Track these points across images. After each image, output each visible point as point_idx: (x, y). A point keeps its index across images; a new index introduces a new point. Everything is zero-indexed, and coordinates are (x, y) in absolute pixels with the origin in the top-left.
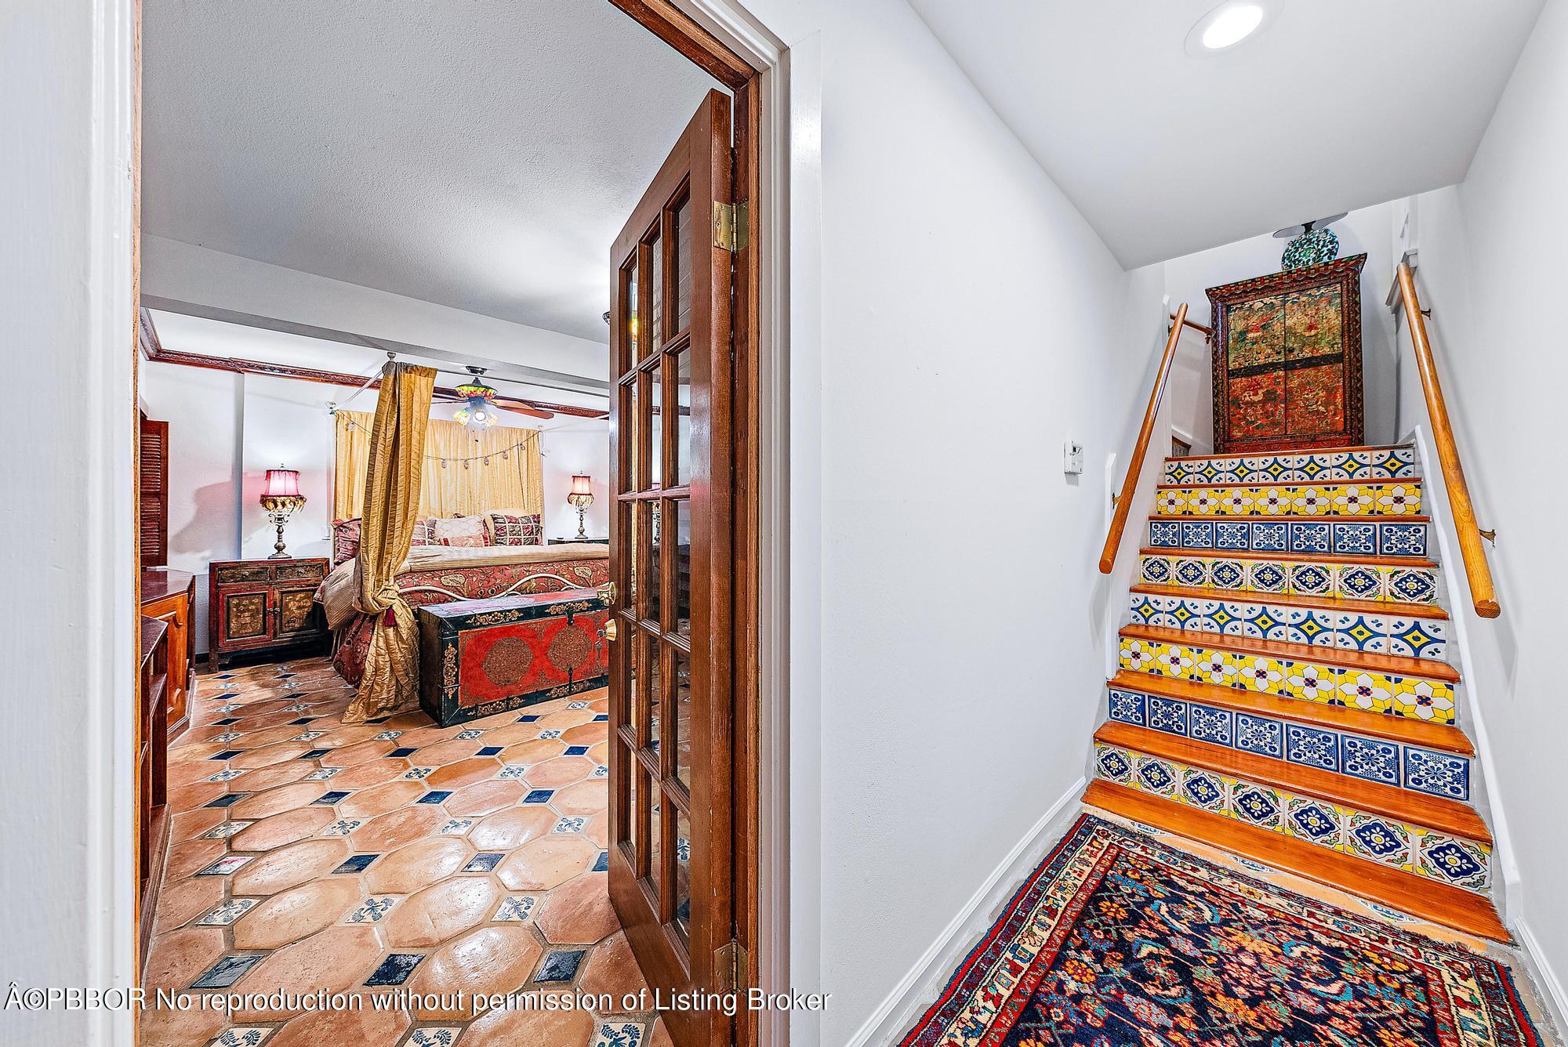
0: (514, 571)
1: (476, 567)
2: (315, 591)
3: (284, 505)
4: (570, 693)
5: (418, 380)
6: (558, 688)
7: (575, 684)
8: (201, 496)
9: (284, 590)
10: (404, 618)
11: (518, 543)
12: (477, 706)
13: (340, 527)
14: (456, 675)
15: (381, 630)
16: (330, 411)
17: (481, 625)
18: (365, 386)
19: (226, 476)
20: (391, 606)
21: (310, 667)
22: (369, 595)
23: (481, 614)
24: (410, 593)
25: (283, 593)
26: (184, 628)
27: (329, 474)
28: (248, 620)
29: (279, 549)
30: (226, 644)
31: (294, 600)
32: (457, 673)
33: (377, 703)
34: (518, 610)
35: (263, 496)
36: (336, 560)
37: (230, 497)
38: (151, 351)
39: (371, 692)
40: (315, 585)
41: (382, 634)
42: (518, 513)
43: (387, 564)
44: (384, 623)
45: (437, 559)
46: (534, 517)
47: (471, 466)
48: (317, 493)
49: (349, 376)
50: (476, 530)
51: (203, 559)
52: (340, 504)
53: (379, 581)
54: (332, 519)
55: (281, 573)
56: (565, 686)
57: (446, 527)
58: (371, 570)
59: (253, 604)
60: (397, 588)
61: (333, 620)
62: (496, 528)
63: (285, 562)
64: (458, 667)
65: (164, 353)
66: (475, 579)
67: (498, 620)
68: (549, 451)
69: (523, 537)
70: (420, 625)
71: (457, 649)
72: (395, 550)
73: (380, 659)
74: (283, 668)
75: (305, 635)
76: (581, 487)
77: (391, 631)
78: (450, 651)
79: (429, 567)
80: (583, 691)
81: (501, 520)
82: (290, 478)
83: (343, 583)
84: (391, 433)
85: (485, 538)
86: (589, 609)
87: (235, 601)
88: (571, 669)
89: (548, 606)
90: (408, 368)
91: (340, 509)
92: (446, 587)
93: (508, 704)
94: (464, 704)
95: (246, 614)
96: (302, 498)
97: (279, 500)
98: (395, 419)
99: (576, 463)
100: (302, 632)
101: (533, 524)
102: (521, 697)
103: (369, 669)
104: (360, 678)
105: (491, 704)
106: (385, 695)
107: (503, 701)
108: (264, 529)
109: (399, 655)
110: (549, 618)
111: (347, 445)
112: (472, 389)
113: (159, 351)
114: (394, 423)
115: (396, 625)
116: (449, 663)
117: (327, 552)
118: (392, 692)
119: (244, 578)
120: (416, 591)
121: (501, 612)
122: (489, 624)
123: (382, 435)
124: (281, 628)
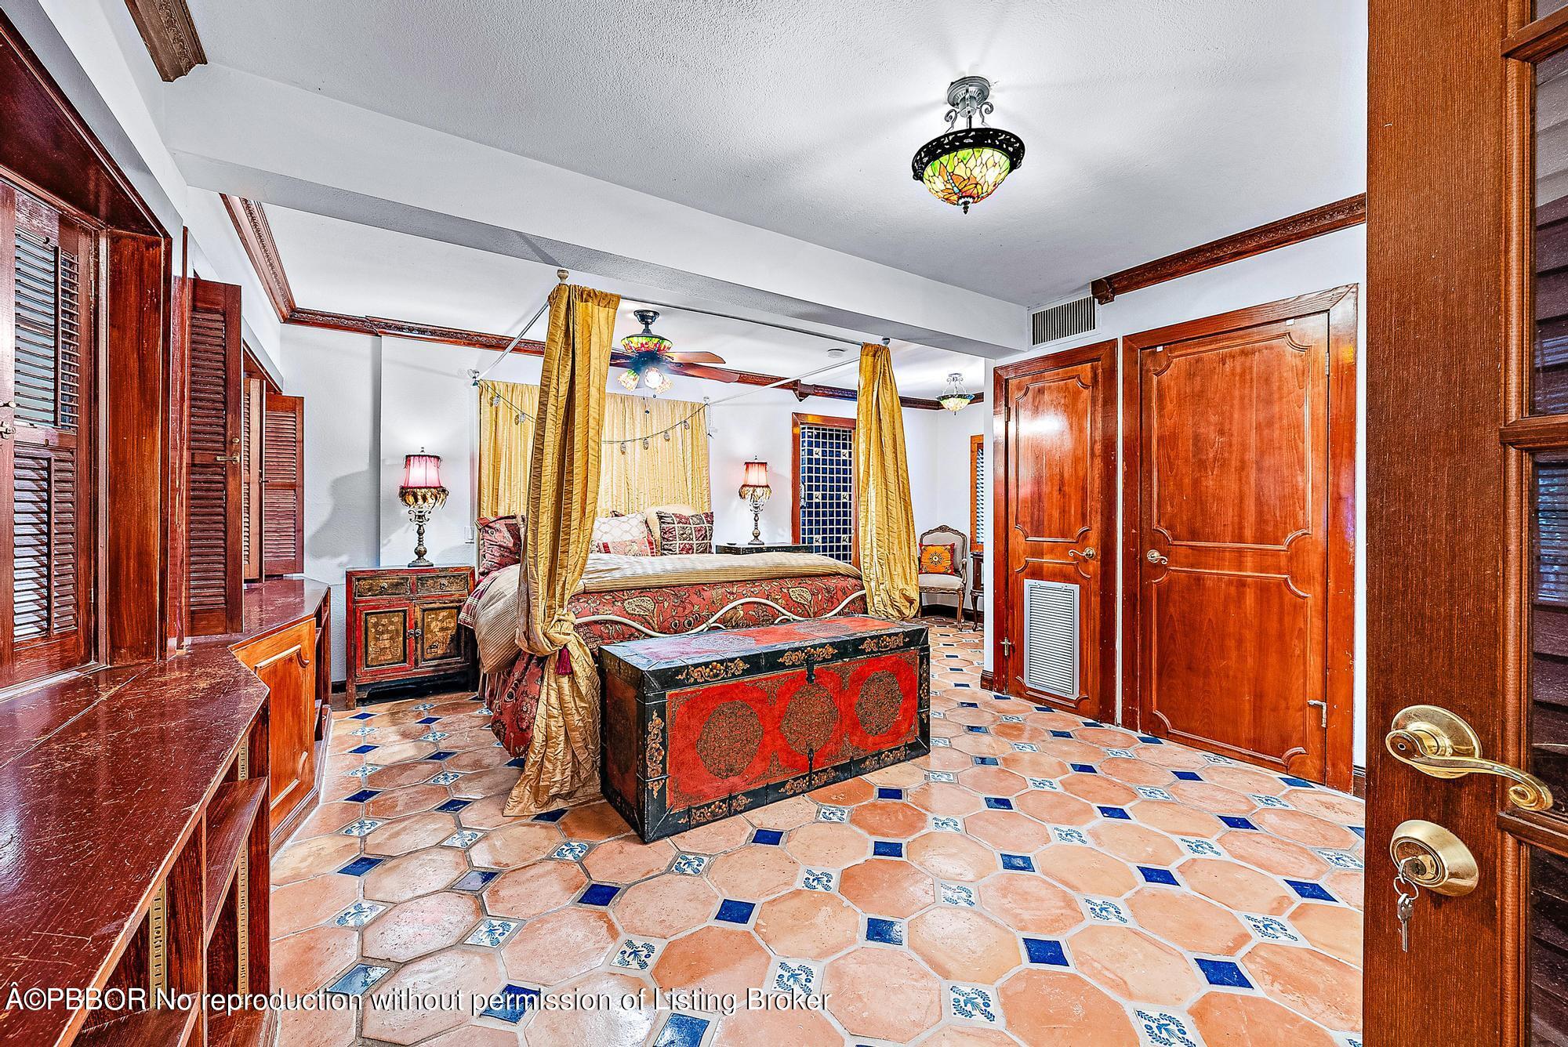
0: (714, 593)
1: (666, 587)
2: (459, 609)
3: (425, 499)
4: (811, 788)
5: (596, 311)
6: (795, 780)
7: (816, 773)
8: (338, 486)
9: (426, 606)
10: (582, 663)
11: (688, 550)
12: (689, 810)
13: (485, 526)
14: (663, 762)
15: (552, 680)
16: (473, 381)
17: (696, 683)
18: (510, 348)
19: (363, 464)
20: (565, 646)
21: (455, 708)
22: (538, 629)
23: (696, 666)
24: (587, 624)
25: (424, 610)
26: (312, 667)
27: (472, 460)
28: (387, 644)
29: (420, 554)
30: (364, 675)
31: (437, 620)
32: (664, 757)
33: (548, 788)
34: (744, 659)
35: (402, 488)
36: (481, 570)
37: (365, 487)
38: (284, 309)
39: (540, 771)
40: (460, 601)
41: (554, 685)
42: (687, 511)
43: (561, 583)
44: (557, 668)
45: (617, 574)
46: (707, 515)
47: (628, 450)
48: (460, 485)
49: (494, 337)
50: (637, 532)
51: (340, 565)
52: (485, 499)
53: (550, 607)
54: (476, 519)
55: (422, 584)
56: (804, 777)
57: (605, 528)
58: (540, 592)
59: (391, 623)
60: (572, 617)
61: (489, 658)
62: (662, 529)
63: (427, 571)
64: (665, 748)
65: (298, 312)
66: (666, 604)
67: (716, 675)
68: (716, 431)
69: (695, 542)
70: (601, 671)
71: (664, 720)
72: (572, 561)
73: (552, 722)
74: (425, 706)
75: (449, 664)
76: (756, 476)
77: (565, 681)
78: (655, 724)
79: (608, 586)
80: (826, 784)
81: (669, 520)
82: (432, 464)
83: (499, 605)
84: (564, 389)
85: (650, 543)
86: (835, 657)
87: (373, 620)
88: (811, 750)
89: (781, 653)
90: (587, 295)
91: (484, 505)
92: (632, 617)
93: (730, 805)
94: (675, 806)
95: (385, 636)
96: (444, 491)
97: (419, 493)
98: (569, 368)
99: (747, 448)
100: (445, 661)
101: (707, 525)
102: (747, 794)
103: (538, 737)
104: (526, 749)
105: (709, 806)
106: (558, 776)
107: (724, 801)
108: (404, 529)
109: (577, 717)
110: (780, 673)
111: (491, 426)
112: (644, 340)
113: (293, 309)
114: (568, 373)
115: (571, 673)
116: (654, 743)
117: (468, 559)
118: (568, 773)
119: (383, 591)
120: (596, 622)
121: (721, 662)
122: (706, 681)
123: (553, 392)
124: (423, 655)
